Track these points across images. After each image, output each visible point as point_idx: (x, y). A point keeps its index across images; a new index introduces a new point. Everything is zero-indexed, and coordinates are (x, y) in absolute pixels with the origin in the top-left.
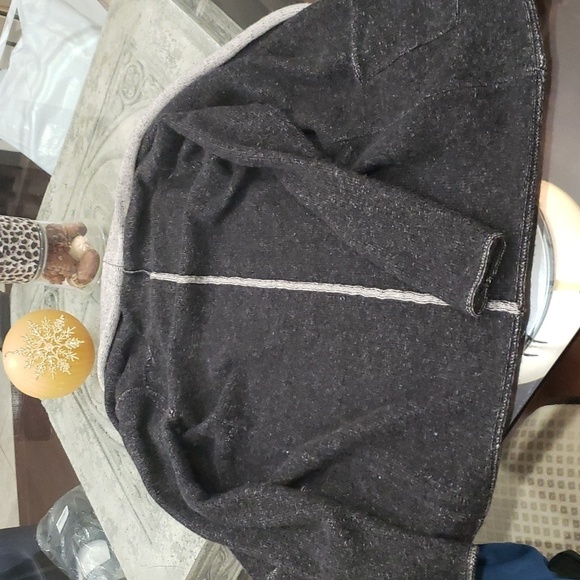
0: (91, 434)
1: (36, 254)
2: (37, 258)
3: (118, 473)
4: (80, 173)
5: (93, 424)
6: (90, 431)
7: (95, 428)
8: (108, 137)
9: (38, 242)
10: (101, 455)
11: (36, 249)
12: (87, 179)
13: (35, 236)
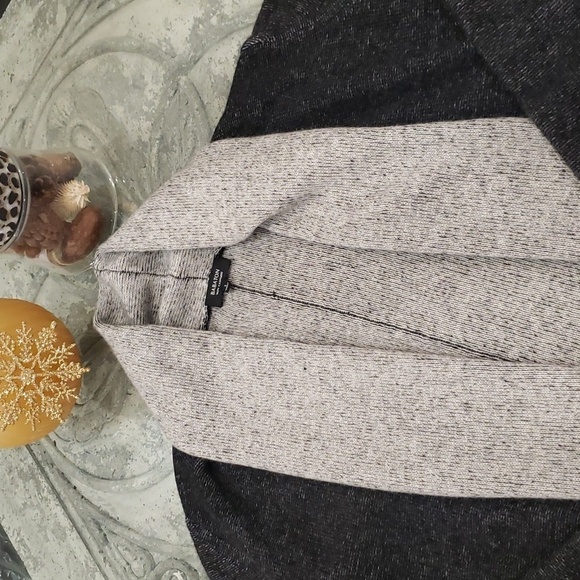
0: (44, 484)
1: (14, 212)
2: (15, 220)
3: (100, 558)
4: (44, 63)
5: (47, 469)
6: (42, 480)
7: (52, 477)
8: (111, 13)
9: (18, 191)
10: (65, 522)
11: (15, 204)
12: (60, 74)
13: (14, 180)
